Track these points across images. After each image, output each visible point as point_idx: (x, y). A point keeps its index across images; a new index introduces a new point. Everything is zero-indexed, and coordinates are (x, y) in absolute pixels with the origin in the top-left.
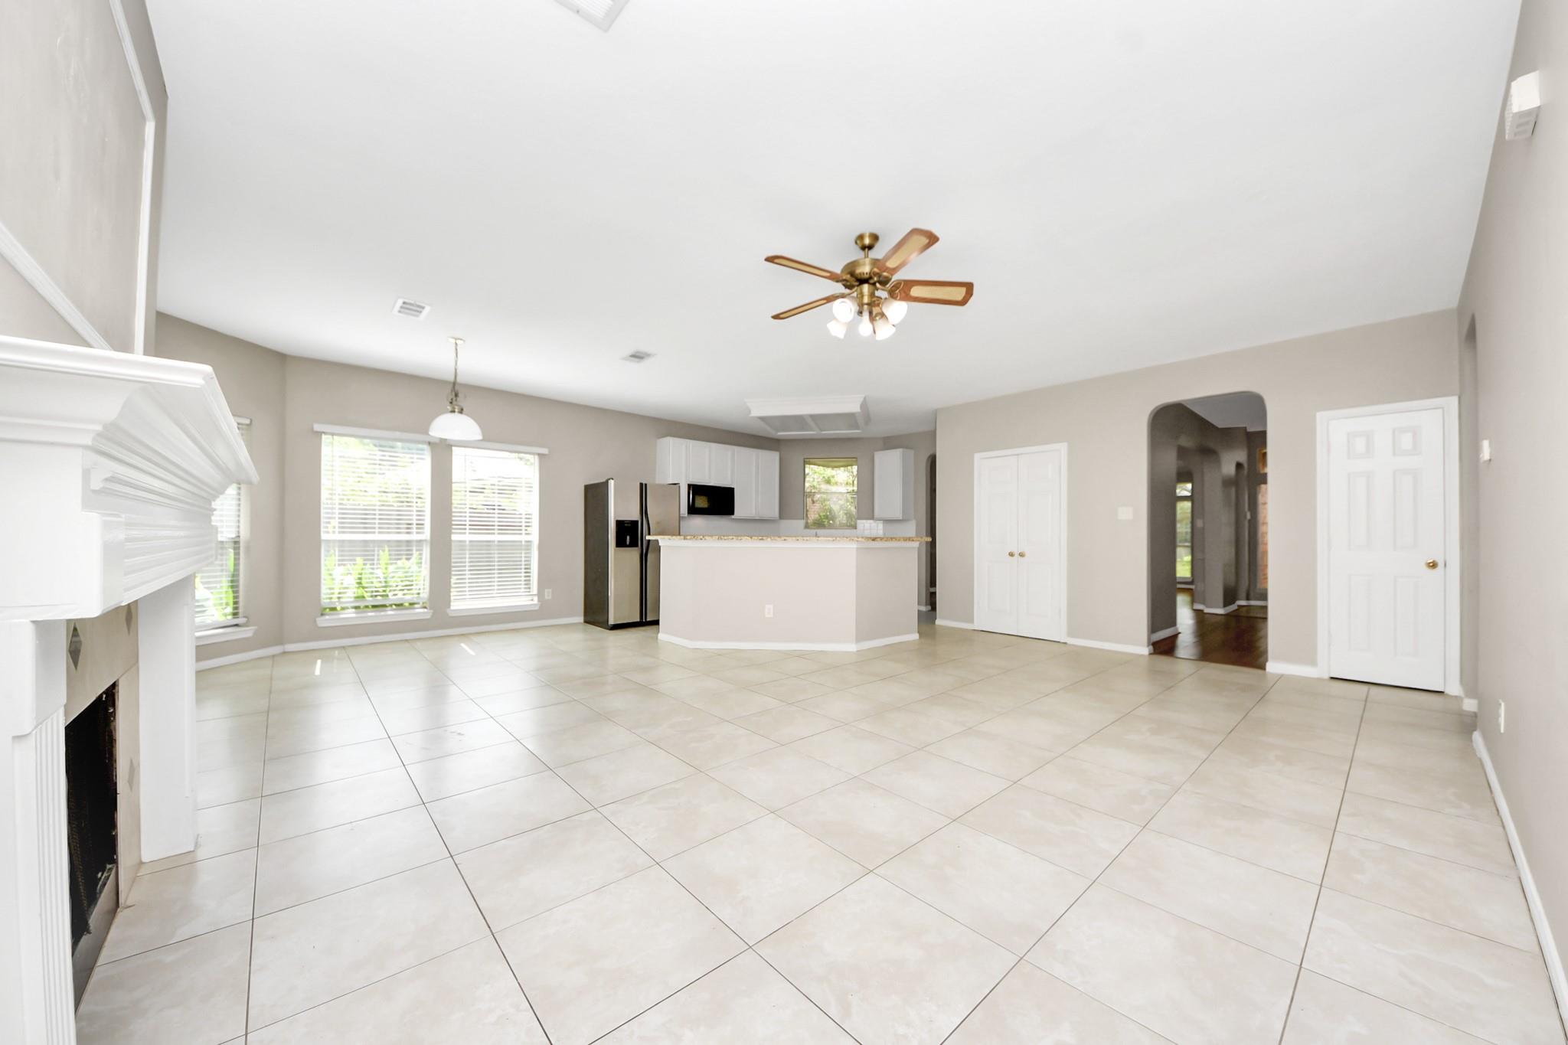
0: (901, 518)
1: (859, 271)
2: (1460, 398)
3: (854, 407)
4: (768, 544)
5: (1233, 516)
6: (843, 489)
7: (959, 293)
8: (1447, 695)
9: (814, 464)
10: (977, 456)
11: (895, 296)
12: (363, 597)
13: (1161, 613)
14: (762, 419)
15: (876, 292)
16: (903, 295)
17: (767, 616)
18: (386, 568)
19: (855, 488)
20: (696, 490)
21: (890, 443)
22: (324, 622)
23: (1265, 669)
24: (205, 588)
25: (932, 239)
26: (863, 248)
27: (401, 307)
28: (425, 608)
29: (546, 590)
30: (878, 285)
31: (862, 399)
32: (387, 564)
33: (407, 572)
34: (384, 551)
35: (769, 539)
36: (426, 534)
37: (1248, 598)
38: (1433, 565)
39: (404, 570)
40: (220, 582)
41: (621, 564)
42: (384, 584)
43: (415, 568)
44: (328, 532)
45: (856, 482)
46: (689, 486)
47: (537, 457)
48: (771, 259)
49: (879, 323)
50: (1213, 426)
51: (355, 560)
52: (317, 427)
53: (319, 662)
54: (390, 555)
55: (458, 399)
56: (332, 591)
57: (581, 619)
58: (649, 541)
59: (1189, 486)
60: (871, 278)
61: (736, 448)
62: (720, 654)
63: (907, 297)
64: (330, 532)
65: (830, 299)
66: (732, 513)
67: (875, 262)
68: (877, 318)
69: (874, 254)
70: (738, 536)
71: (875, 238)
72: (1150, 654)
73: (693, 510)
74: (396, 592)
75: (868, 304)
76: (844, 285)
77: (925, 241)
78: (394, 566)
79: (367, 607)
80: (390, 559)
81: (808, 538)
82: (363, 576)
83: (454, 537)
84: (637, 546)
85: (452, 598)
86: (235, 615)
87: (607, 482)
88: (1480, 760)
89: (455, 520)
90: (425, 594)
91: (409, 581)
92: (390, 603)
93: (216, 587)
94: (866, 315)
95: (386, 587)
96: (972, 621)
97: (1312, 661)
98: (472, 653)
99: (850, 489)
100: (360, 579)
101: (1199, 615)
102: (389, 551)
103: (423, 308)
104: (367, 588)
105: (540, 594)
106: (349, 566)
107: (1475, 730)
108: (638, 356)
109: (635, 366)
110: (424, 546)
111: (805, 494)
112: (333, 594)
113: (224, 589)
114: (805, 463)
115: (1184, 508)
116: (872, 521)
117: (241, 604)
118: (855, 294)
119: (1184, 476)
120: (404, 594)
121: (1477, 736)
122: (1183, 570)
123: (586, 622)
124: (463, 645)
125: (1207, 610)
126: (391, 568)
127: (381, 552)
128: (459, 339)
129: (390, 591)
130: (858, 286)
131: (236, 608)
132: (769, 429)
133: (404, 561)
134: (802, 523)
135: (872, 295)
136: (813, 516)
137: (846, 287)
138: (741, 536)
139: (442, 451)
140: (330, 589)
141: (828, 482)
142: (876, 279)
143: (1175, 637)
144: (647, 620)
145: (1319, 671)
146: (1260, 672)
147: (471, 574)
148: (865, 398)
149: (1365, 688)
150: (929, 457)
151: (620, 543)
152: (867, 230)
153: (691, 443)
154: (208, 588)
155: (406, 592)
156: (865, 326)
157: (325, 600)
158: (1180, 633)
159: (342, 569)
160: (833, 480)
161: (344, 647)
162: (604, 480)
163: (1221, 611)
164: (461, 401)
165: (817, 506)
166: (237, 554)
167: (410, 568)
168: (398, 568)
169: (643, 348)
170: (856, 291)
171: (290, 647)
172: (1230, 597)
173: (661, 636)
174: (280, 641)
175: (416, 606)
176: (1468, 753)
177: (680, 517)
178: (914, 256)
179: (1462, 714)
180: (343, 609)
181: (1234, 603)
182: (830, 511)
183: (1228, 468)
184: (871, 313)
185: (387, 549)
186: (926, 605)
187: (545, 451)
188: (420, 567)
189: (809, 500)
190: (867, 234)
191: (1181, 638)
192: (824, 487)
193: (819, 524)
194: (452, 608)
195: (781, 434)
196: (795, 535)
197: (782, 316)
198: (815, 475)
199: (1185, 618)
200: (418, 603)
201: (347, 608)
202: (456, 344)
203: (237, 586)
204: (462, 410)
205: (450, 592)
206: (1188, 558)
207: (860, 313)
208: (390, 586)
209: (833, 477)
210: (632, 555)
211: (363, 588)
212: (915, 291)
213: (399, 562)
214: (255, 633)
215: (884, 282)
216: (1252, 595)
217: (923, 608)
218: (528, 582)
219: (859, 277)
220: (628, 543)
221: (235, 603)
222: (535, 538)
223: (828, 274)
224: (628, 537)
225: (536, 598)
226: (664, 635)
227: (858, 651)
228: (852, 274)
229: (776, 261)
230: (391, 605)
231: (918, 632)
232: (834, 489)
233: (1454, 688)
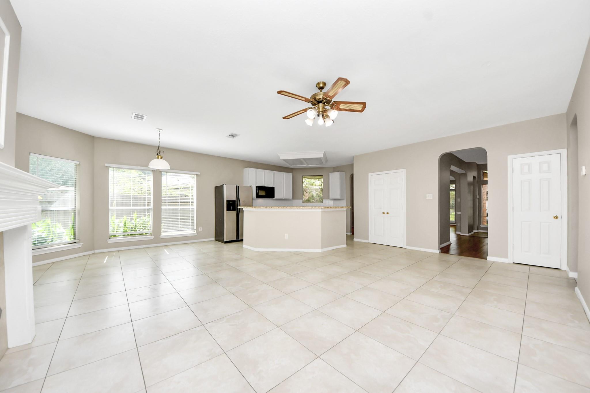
0: (340, 199)
1: (318, 97)
2: (567, 149)
3: (320, 155)
4: (286, 210)
5: (472, 196)
6: (318, 187)
7: (360, 107)
8: (562, 270)
9: (306, 178)
10: (370, 174)
11: (333, 108)
12: (127, 231)
13: (444, 236)
14: (284, 160)
15: (325, 107)
16: (337, 108)
17: (285, 238)
18: (136, 220)
19: (322, 187)
20: (259, 188)
21: (335, 169)
22: (110, 241)
23: (487, 259)
24: (63, 228)
25: (347, 82)
26: (320, 88)
27: (135, 116)
28: (151, 235)
29: (200, 228)
30: (326, 104)
31: (323, 152)
32: (136, 218)
33: (144, 221)
34: (135, 213)
35: (286, 208)
36: (151, 207)
37: (478, 229)
38: (556, 218)
39: (143, 221)
40: (69, 226)
41: (229, 217)
42: (135, 226)
43: (147, 219)
44: (112, 206)
45: (322, 185)
46: (257, 187)
47: (196, 176)
48: (279, 92)
49: (327, 120)
50: (465, 162)
51: (123, 217)
52: (107, 165)
53: (107, 257)
54: (137, 215)
55: (160, 153)
56: (114, 229)
57: (214, 239)
58: (240, 209)
59: (454, 185)
60: (323, 100)
61: (275, 172)
62: (267, 253)
63: (339, 109)
64: (113, 207)
65: (306, 110)
66: (274, 197)
67: (325, 94)
68: (326, 118)
69: (324, 91)
70: (274, 206)
71: (325, 84)
72: (439, 253)
73: (258, 196)
74: (140, 229)
75: (322, 112)
76: (311, 104)
77: (344, 83)
78: (139, 219)
79: (128, 235)
80: (137, 216)
81: (301, 207)
82: (126, 223)
83: (162, 207)
84: (235, 210)
85: (162, 231)
86: (74, 239)
87: (223, 186)
88: (579, 300)
89: (163, 201)
90: (151, 230)
91: (145, 224)
92: (137, 233)
93: (67, 228)
94: (321, 116)
95: (136, 227)
96: (368, 239)
97: (506, 257)
98: (168, 253)
99: (321, 187)
100: (125, 224)
101: (459, 237)
102: (137, 213)
103: (144, 116)
104: (128, 227)
105: (197, 229)
106: (121, 219)
107: (576, 286)
108: (232, 136)
109: (231, 139)
110: (151, 211)
111: (303, 190)
112: (114, 230)
113: (70, 229)
114: (303, 177)
115: (452, 193)
116: (329, 200)
117: (77, 235)
118: (316, 108)
119: (452, 182)
120: (143, 230)
121: (577, 289)
122: (452, 218)
123: (215, 240)
124: (165, 250)
125: (461, 234)
126: (138, 220)
127: (134, 214)
128: (161, 129)
129: (138, 229)
130: (317, 104)
131: (75, 236)
132: (287, 164)
133: (143, 217)
134: (301, 201)
135: (323, 108)
136: (306, 198)
137: (313, 105)
138: (275, 207)
139: (157, 174)
140: (113, 228)
141: (312, 184)
142: (325, 101)
143: (449, 245)
144: (239, 239)
145: (509, 260)
146: (485, 260)
147: (170, 222)
148: (325, 152)
149: (528, 267)
150: (351, 175)
151: (228, 209)
152: (321, 80)
153: (257, 170)
154: (65, 228)
155: (144, 229)
156: (320, 120)
157: (111, 232)
158: (451, 244)
159: (118, 220)
160: (314, 184)
161: (118, 251)
162: (222, 185)
163: (468, 235)
164: (161, 154)
165: (307, 194)
166: (75, 215)
167: (145, 220)
168: (141, 220)
169: (235, 132)
170: (317, 106)
171: (97, 251)
172: (471, 229)
173: (244, 246)
174: (93, 249)
175: (148, 234)
176: (574, 297)
177: (252, 199)
178: (340, 90)
179: (568, 279)
180: (119, 236)
181: (472, 232)
182: (313, 196)
183: (470, 179)
184: (323, 115)
185: (136, 212)
186: (350, 232)
187: (199, 173)
188: (149, 219)
189: (305, 192)
190: (321, 82)
191: (452, 246)
192: (310, 186)
193: (308, 201)
194: (162, 235)
195: (293, 166)
196: (297, 206)
197: (287, 117)
198: (307, 182)
199: (453, 237)
200: (149, 233)
201: (120, 235)
202: (159, 131)
203: (75, 228)
204: (162, 157)
205: (161, 229)
206: (454, 213)
207: (319, 115)
208: (138, 227)
209: (314, 183)
210: (234, 213)
211: (127, 227)
212: (342, 106)
213: (141, 217)
214: (82, 246)
215: (328, 102)
216: (479, 228)
217: (349, 234)
218: (192, 224)
219: (318, 100)
220: (231, 209)
221: (75, 234)
222: (195, 207)
223: (304, 99)
224: (231, 207)
225: (195, 231)
226: (245, 245)
227: (322, 252)
228: (315, 99)
229: (282, 93)
230: (138, 234)
231: (346, 244)
232: (314, 187)
233: (564, 267)
